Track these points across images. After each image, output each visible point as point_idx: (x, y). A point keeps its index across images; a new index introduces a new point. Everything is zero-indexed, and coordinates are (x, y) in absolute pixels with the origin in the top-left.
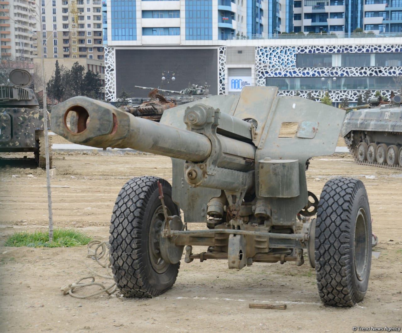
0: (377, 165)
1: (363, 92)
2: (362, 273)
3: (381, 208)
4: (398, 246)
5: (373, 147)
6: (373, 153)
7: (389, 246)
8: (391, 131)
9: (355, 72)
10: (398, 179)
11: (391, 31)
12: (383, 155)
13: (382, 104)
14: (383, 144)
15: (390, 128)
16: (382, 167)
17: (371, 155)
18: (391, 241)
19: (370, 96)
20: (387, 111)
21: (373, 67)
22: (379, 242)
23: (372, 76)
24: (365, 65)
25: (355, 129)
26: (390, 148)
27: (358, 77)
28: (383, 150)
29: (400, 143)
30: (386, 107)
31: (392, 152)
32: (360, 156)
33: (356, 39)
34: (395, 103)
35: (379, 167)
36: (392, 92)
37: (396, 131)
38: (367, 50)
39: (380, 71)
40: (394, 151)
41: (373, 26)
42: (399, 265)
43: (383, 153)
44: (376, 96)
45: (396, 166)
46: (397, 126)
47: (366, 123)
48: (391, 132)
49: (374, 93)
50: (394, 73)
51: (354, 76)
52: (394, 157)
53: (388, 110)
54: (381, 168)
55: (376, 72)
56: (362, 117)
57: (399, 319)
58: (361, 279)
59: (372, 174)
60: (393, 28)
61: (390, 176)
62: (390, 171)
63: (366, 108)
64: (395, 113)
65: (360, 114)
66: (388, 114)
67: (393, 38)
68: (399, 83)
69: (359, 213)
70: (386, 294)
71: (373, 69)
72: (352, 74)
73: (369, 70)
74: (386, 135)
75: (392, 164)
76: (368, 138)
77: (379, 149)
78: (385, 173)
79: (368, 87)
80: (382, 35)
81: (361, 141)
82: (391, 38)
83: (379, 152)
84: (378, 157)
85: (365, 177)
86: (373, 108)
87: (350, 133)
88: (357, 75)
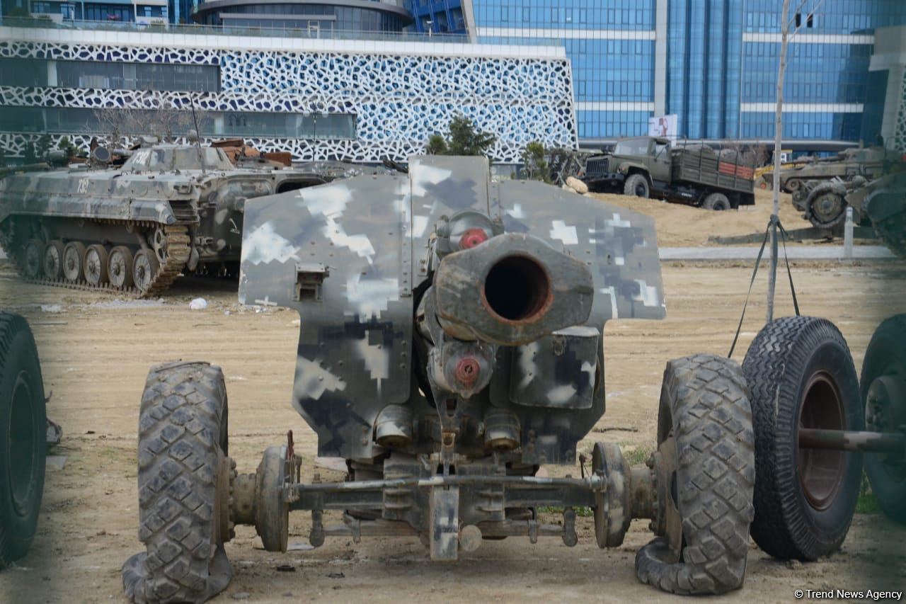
0: (65, 284)
1: (35, 137)
2: (25, 499)
3: (71, 369)
4: (104, 442)
5: (57, 248)
6: (57, 261)
7: (86, 444)
8: (93, 216)
9: (16, 96)
10: (108, 312)
11: (87, 17)
12: (77, 265)
13: (74, 162)
14: (76, 243)
15: (89, 210)
16: (75, 288)
17: (52, 264)
18: (90, 433)
19: (51, 146)
20: (83, 178)
21: (54, 88)
22: (64, 436)
23: (54, 105)
24: (36, 83)
25: (17, 212)
26: (90, 250)
27: (24, 106)
28: (76, 254)
29: (110, 240)
30: (80, 169)
31: (95, 258)
32: (29, 267)
33: (14, 29)
34: (98, 161)
35: (71, 288)
36: (94, 140)
37: (101, 216)
38: (40, 54)
39: (70, 98)
40: (100, 258)
41: (48, 5)
42: (104, 479)
43: (77, 260)
44: (61, 146)
45: (104, 286)
46: (104, 206)
47: (40, 200)
48: (93, 219)
49: (58, 141)
50: (98, 101)
51: (14, 104)
52: (99, 268)
53: (85, 174)
54: (73, 291)
55: (60, 98)
56: (32, 187)
57: (98, 585)
58: (23, 512)
59: (56, 303)
60: (91, 11)
61: (93, 305)
62: (92, 295)
63: (39, 170)
64: (99, 182)
65: (27, 181)
66: (84, 183)
67: (91, 32)
68: (107, 121)
69: (19, 380)
70: (74, 539)
71: (54, 91)
72: (11, 101)
73: (46, 94)
74: (81, 225)
75: (96, 282)
76: (45, 231)
77: (69, 252)
78: (82, 299)
79: (46, 127)
80: (69, 25)
81: (32, 237)
82: (87, 32)
83: (70, 258)
84: (67, 268)
85: (40, 308)
86: (53, 170)
87: (7, 220)
88: (21, 102)
